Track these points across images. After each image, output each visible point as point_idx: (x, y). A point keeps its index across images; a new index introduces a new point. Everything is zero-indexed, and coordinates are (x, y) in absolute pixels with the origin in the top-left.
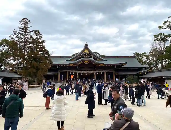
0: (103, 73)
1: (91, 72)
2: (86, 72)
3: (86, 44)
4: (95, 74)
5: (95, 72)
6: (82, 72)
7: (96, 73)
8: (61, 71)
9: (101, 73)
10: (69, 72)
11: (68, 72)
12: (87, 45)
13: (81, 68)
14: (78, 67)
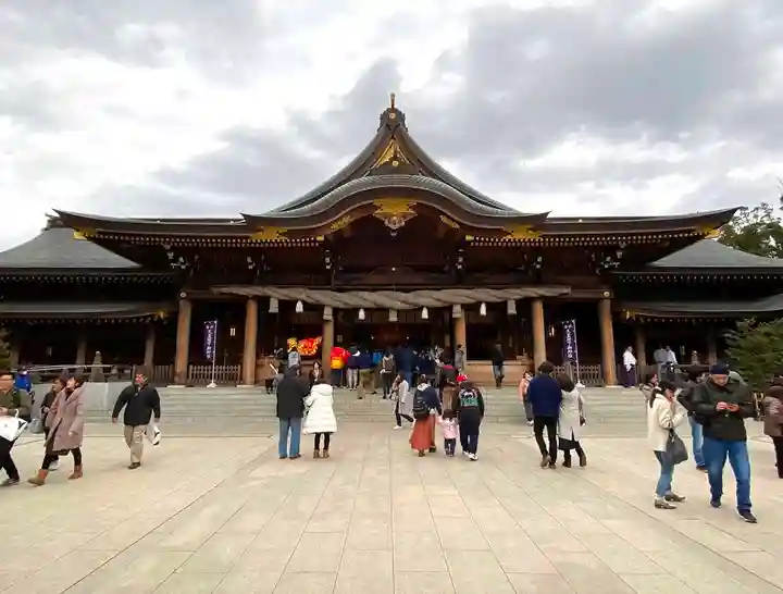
0: (525, 305)
1: (426, 300)
2: (394, 301)
3: (393, 110)
4: (458, 312)
5: (457, 297)
6: (362, 301)
7: (471, 309)
8: (201, 295)
9: (504, 304)
10: (263, 302)
11: (256, 298)
12: (401, 117)
13: (348, 270)
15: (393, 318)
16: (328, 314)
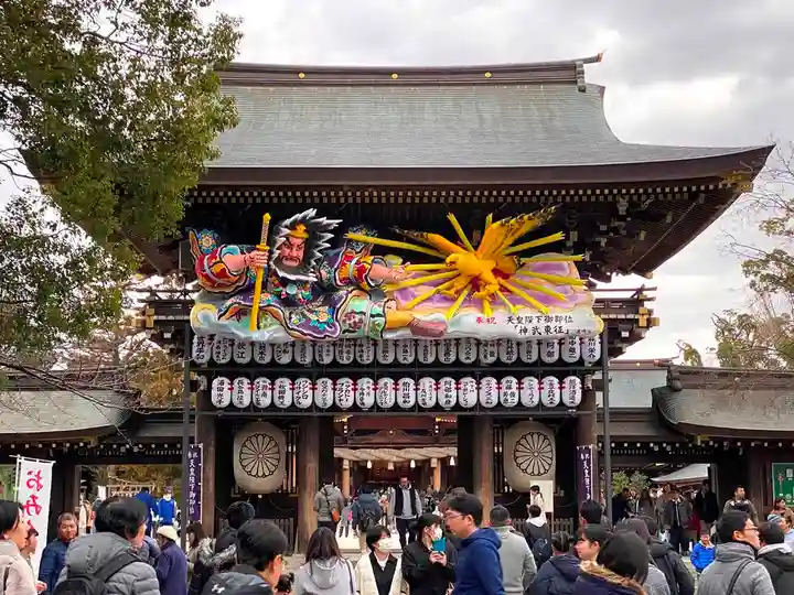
1: (413, 455)
2: (391, 457)
4: (434, 463)
5: (434, 453)
7: (444, 461)
13: (360, 432)
14: (349, 430)
15: (391, 467)
16: (346, 465)
